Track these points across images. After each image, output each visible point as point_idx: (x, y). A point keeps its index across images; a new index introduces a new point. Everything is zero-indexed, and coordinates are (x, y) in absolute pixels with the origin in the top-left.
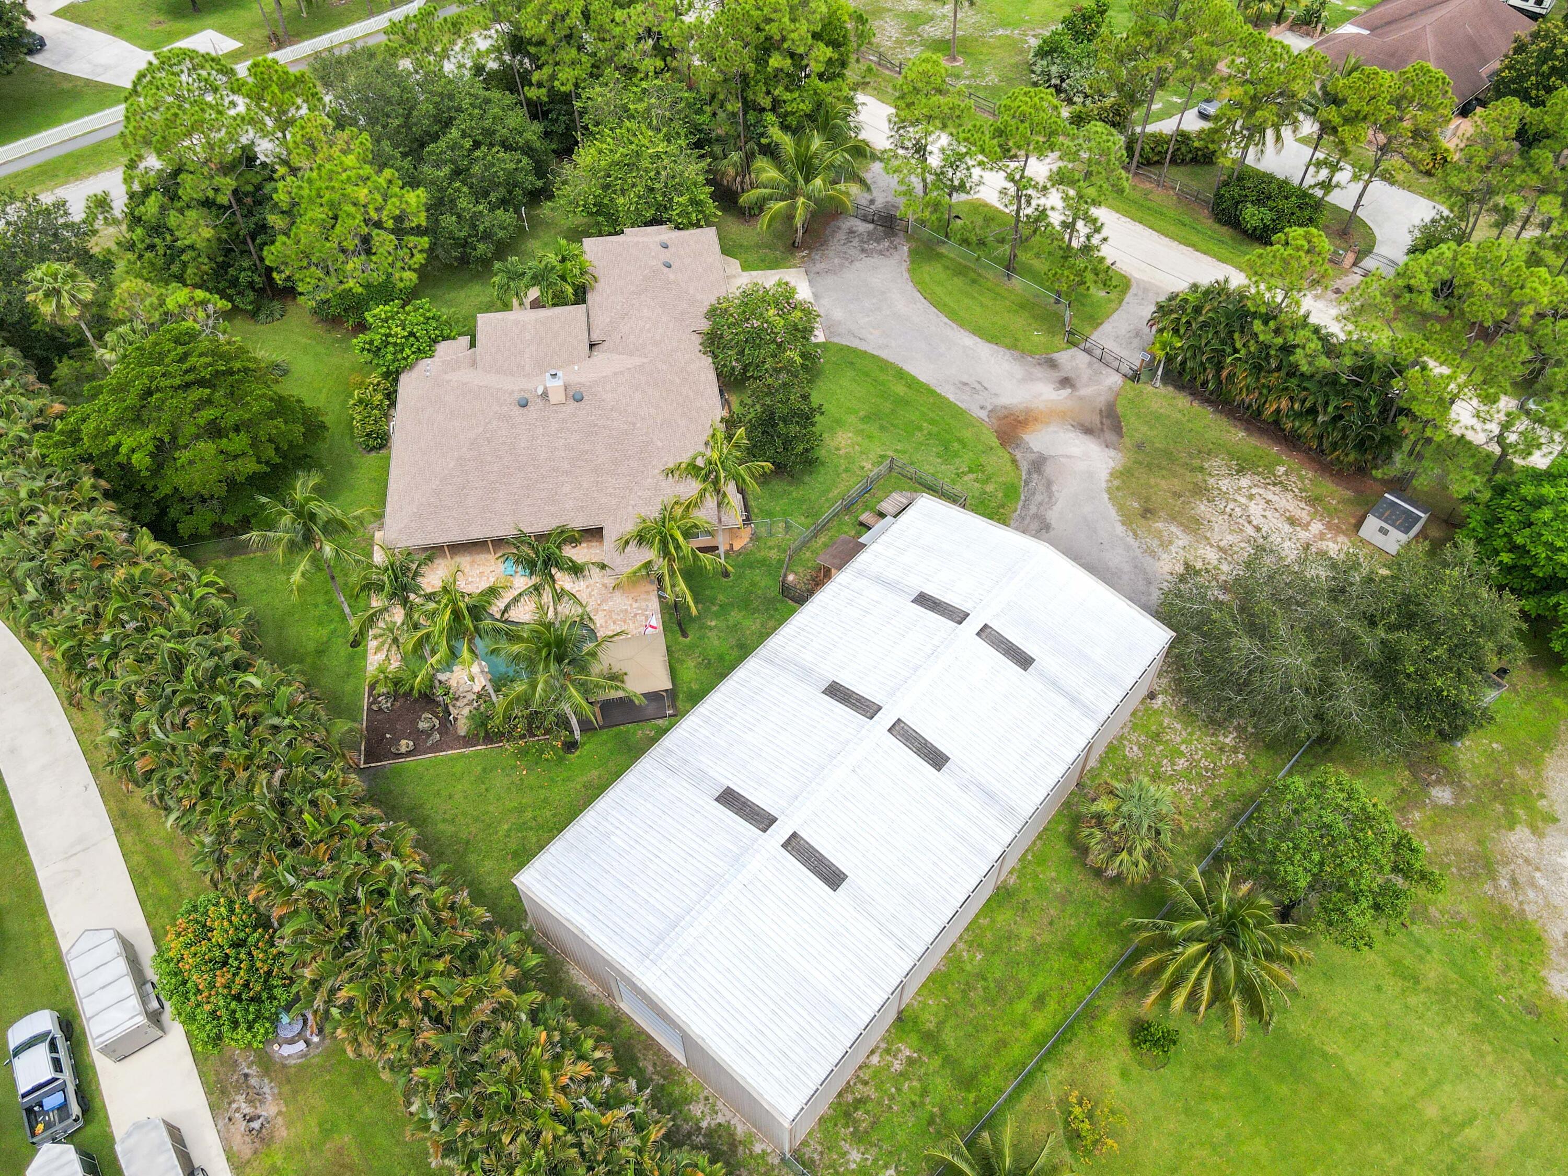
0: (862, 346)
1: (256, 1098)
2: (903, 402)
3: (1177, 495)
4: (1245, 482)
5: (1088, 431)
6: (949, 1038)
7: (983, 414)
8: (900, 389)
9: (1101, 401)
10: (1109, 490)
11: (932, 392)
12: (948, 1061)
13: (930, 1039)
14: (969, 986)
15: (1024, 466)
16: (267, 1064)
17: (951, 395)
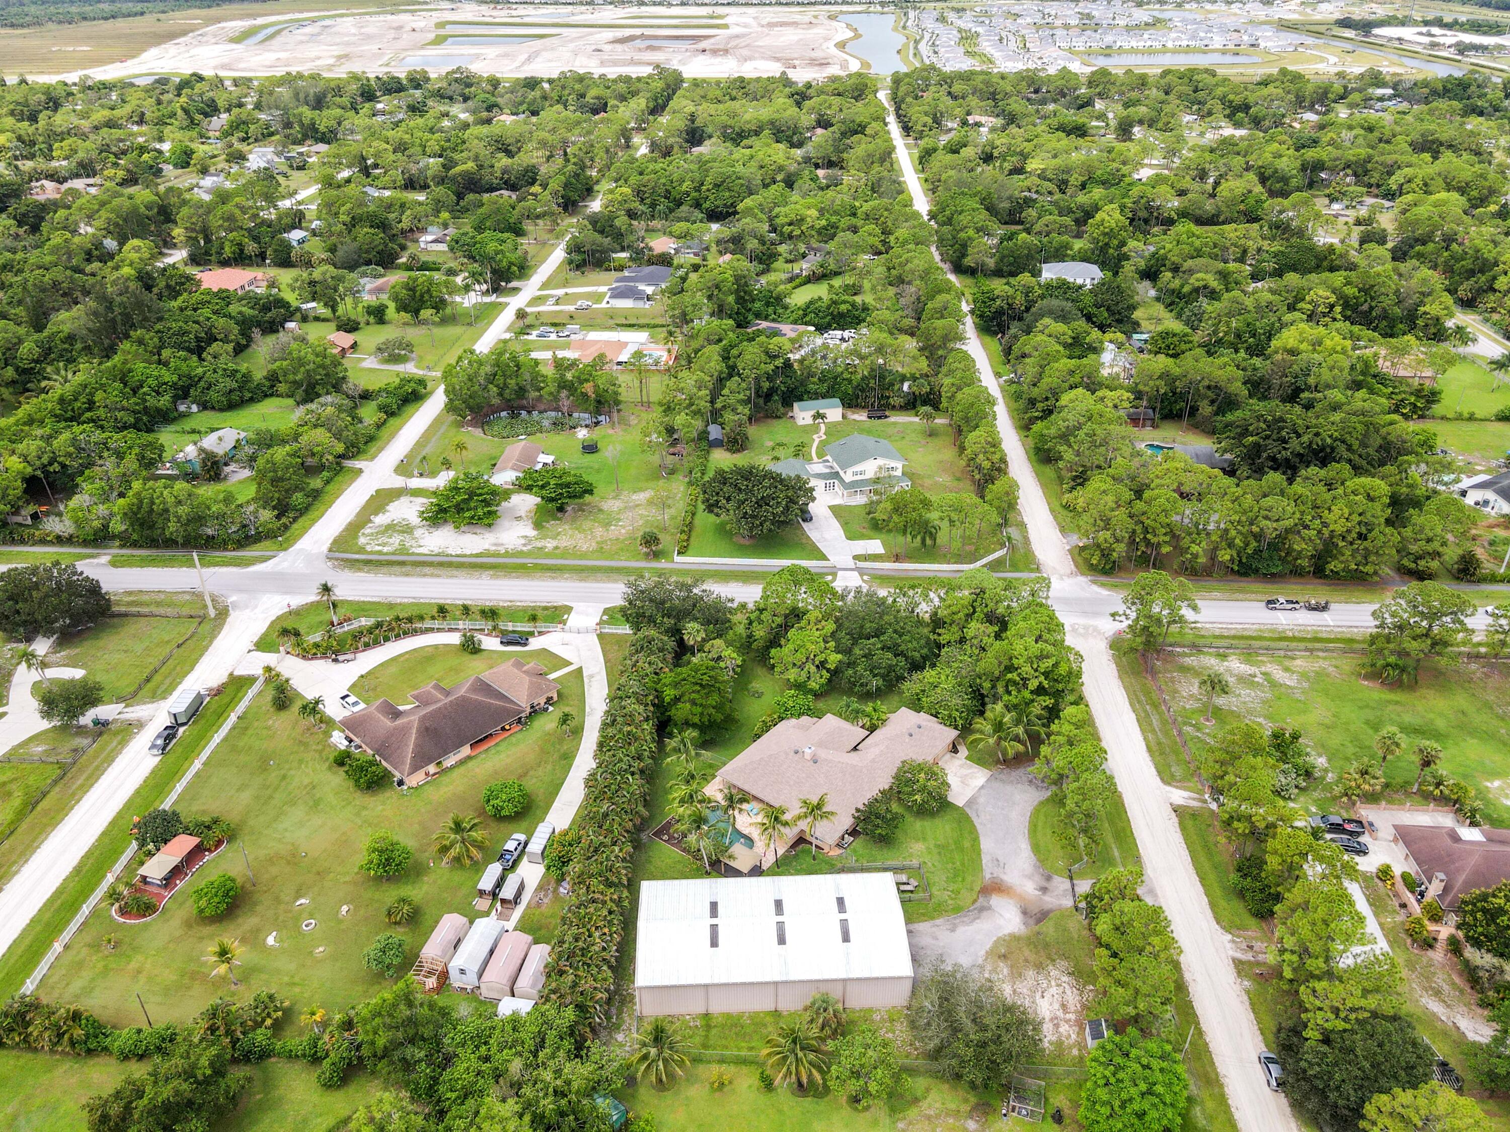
0: (974, 819)
1: (546, 896)
2: (962, 850)
3: (1026, 961)
4: (1065, 978)
5: (1025, 913)
6: (714, 1031)
7: (988, 876)
8: (967, 844)
9: (1047, 907)
10: (999, 938)
11: (979, 854)
12: (707, 1036)
13: (708, 1027)
14: (736, 1025)
15: (978, 905)
16: (555, 891)
17: (985, 859)
